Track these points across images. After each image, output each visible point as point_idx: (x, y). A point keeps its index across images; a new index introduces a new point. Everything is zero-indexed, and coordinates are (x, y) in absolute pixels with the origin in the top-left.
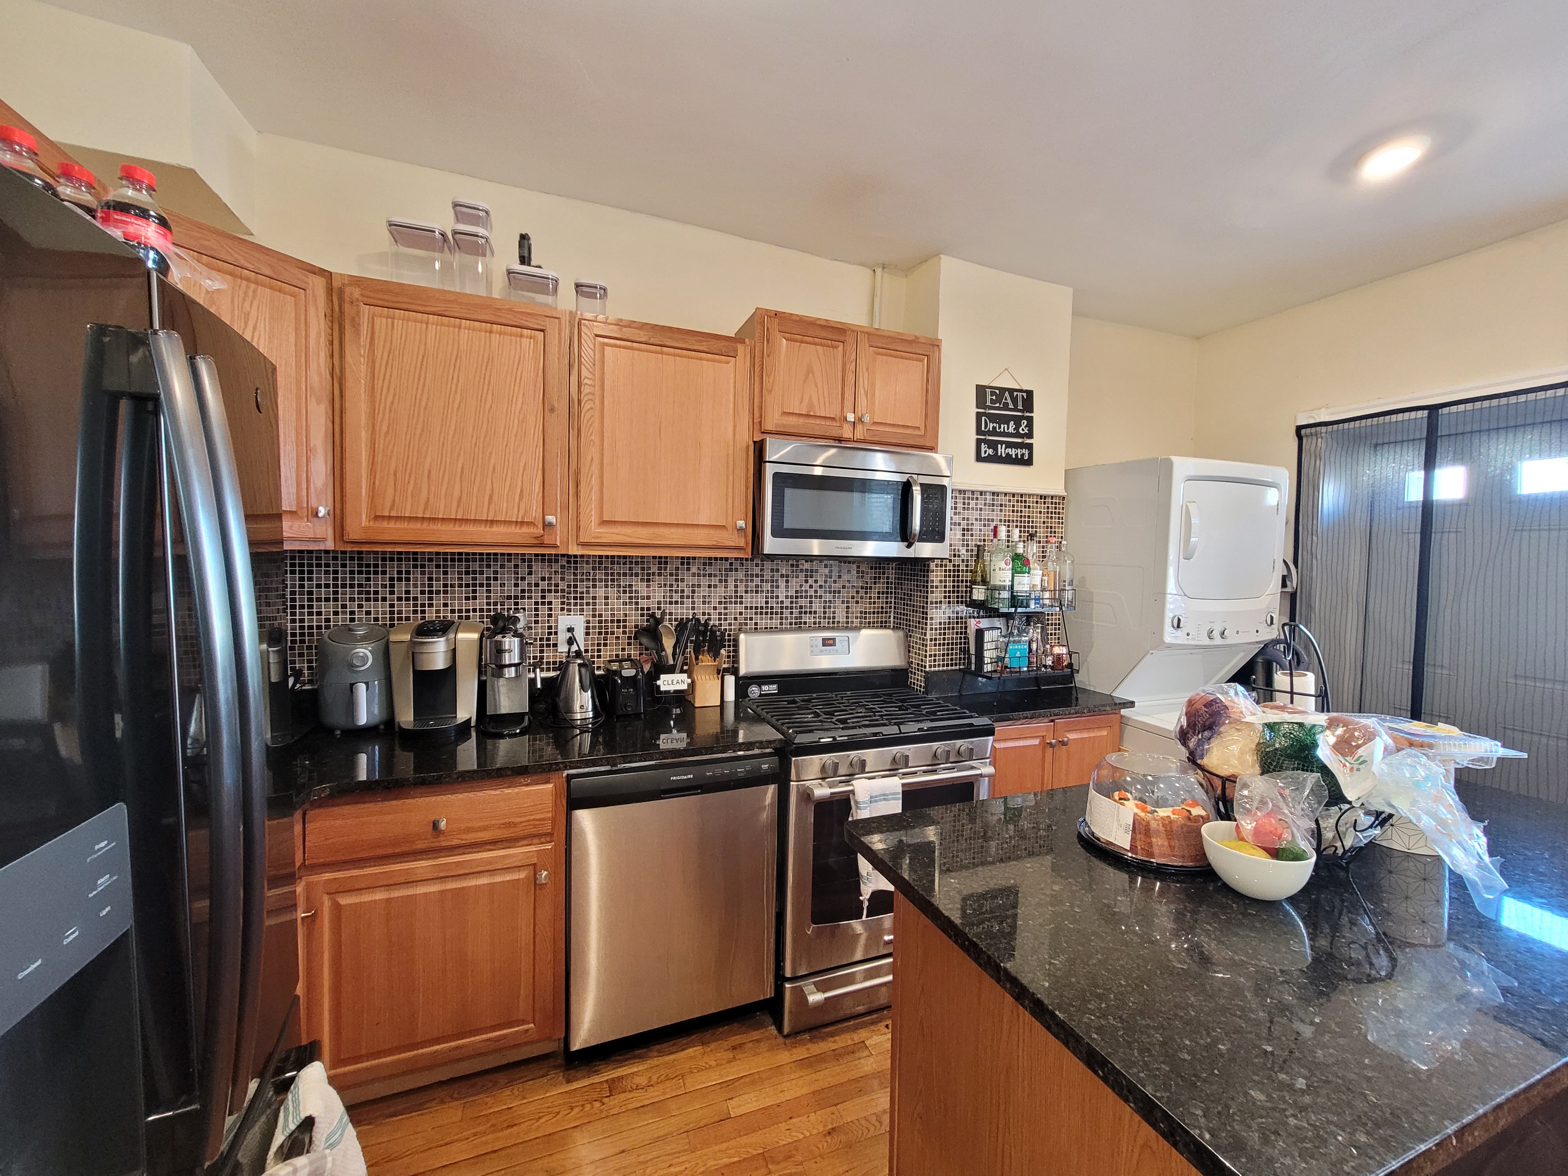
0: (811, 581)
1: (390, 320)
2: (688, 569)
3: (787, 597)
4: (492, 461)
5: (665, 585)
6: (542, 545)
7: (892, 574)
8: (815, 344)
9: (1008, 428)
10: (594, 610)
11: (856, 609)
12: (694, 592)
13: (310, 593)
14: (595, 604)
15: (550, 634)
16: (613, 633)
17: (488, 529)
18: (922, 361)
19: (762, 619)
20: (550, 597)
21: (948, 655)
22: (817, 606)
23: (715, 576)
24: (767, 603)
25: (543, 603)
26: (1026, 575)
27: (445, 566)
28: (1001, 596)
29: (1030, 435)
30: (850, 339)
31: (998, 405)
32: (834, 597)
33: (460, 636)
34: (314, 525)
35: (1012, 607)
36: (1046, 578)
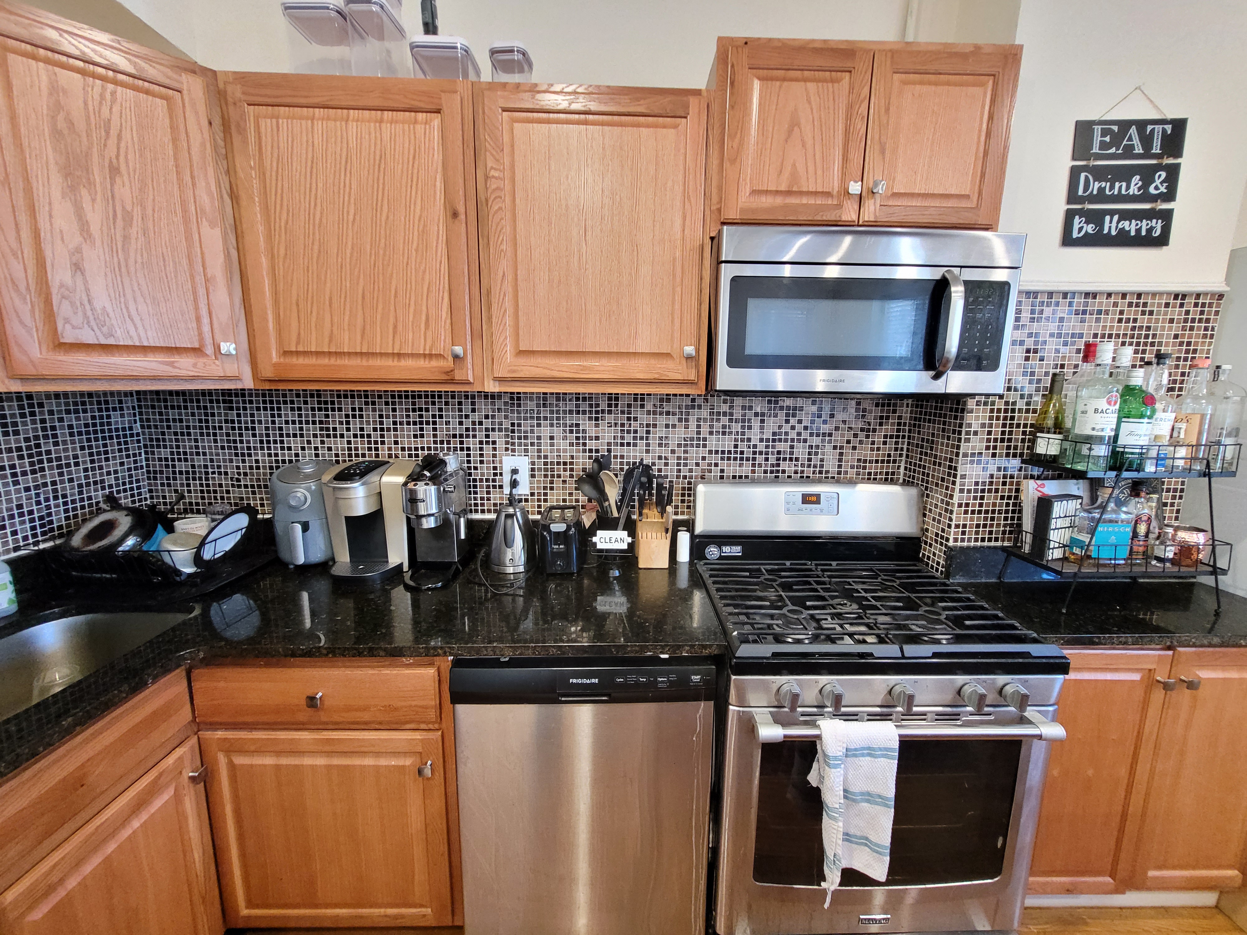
0: (793, 421)
1: (274, 121)
2: (642, 406)
3: (761, 440)
4: (394, 283)
5: (616, 424)
6: (452, 382)
7: (905, 412)
8: (805, 80)
9: (1128, 188)
10: (539, 451)
11: (851, 457)
12: (648, 432)
13: (281, 429)
14: (539, 444)
15: (495, 474)
16: (559, 476)
17: (396, 363)
18: (983, 85)
19: (729, 465)
20: (494, 436)
21: (985, 526)
22: (801, 451)
23: (674, 414)
24: (736, 446)
25: (487, 443)
26: (1146, 420)
27: (394, 403)
28: (1093, 453)
29: (1170, 196)
30: (862, 66)
31: (1113, 150)
32: (823, 441)
33: (386, 479)
34: (223, 362)
35: (1111, 469)
36: (1183, 426)
